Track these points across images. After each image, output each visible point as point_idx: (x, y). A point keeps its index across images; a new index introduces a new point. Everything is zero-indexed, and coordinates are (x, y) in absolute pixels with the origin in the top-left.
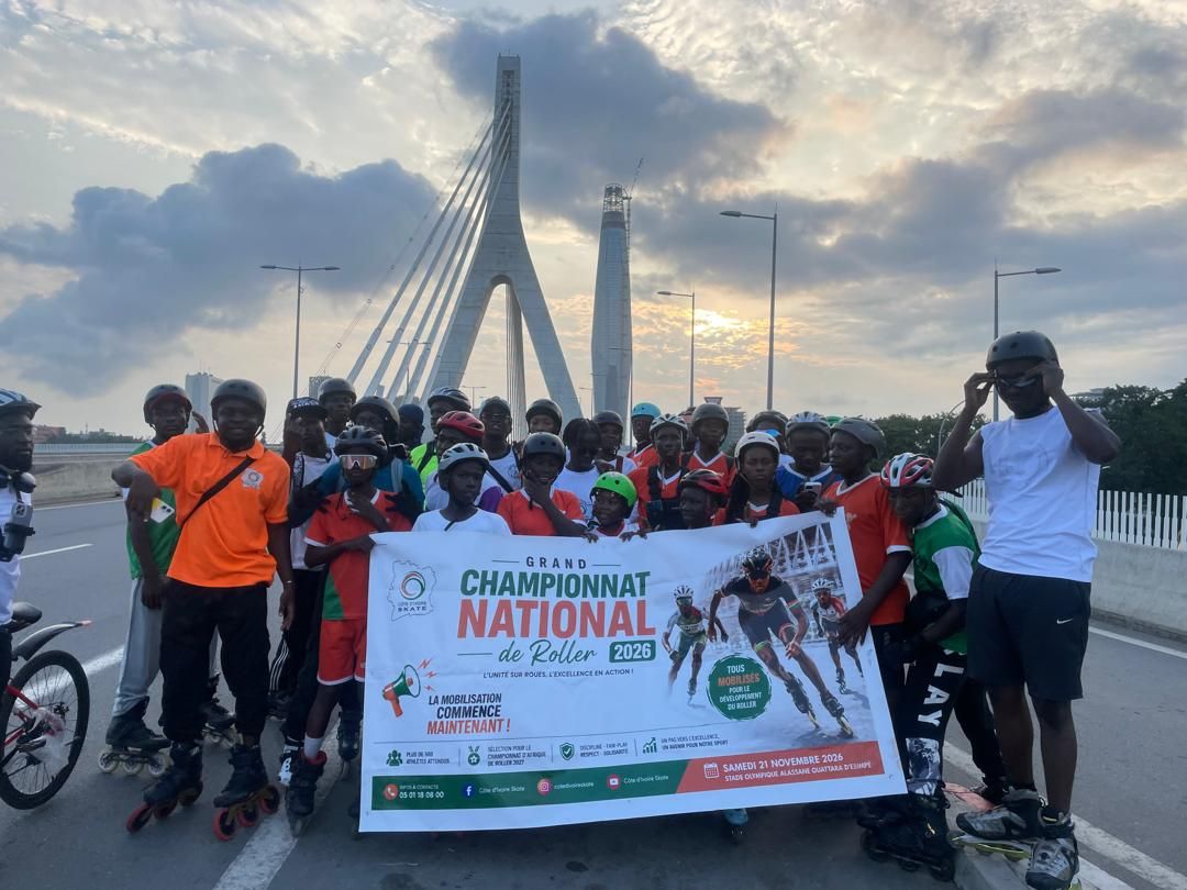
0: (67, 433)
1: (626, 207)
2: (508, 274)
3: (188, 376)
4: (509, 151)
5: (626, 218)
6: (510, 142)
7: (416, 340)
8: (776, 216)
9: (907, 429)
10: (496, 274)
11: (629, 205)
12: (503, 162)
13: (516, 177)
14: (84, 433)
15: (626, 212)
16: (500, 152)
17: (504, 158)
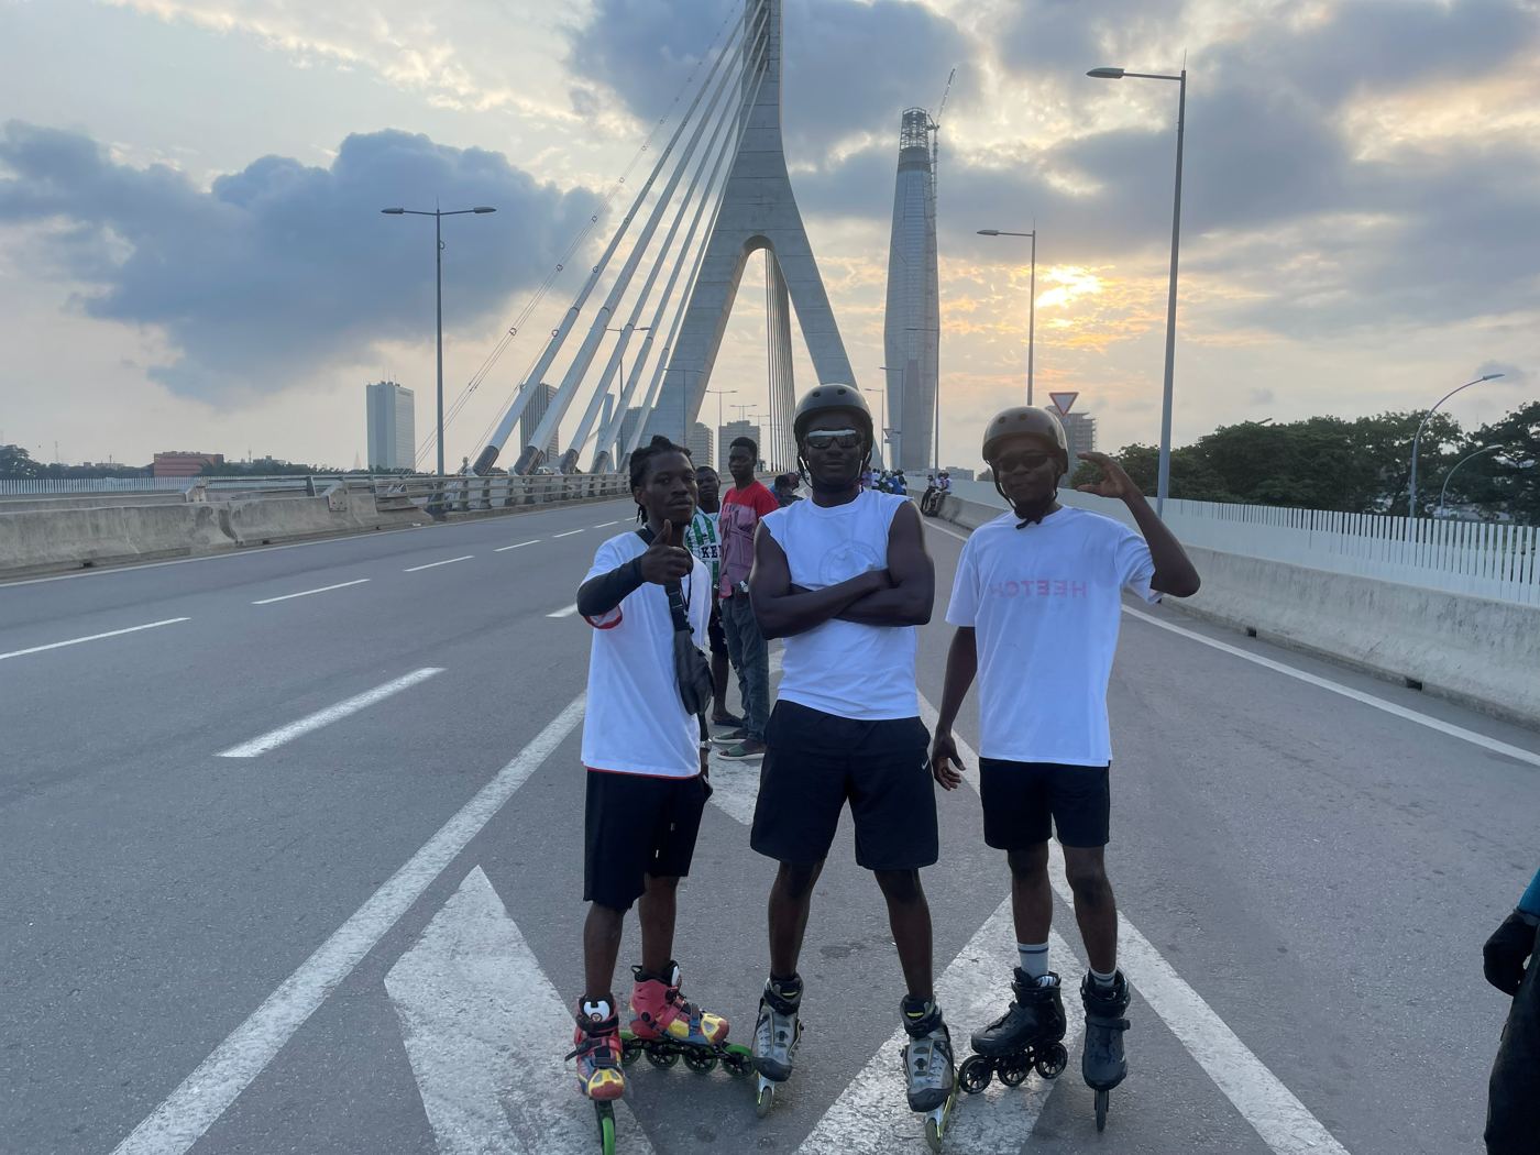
0: (225, 461)
1: (931, 141)
2: (766, 234)
3: (369, 387)
4: (766, 60)
5: (931, 156)
6: (768, 44)
7: (631, 326)
8: (1184, 73)
9: (1335, 436)
10: (751, 235)
11: (935, 137)
12: (757, 76)
13: (776, 96)
14: (247, 461)
15: (931, 148)
16: (754, 61)
17: (760, 69)
